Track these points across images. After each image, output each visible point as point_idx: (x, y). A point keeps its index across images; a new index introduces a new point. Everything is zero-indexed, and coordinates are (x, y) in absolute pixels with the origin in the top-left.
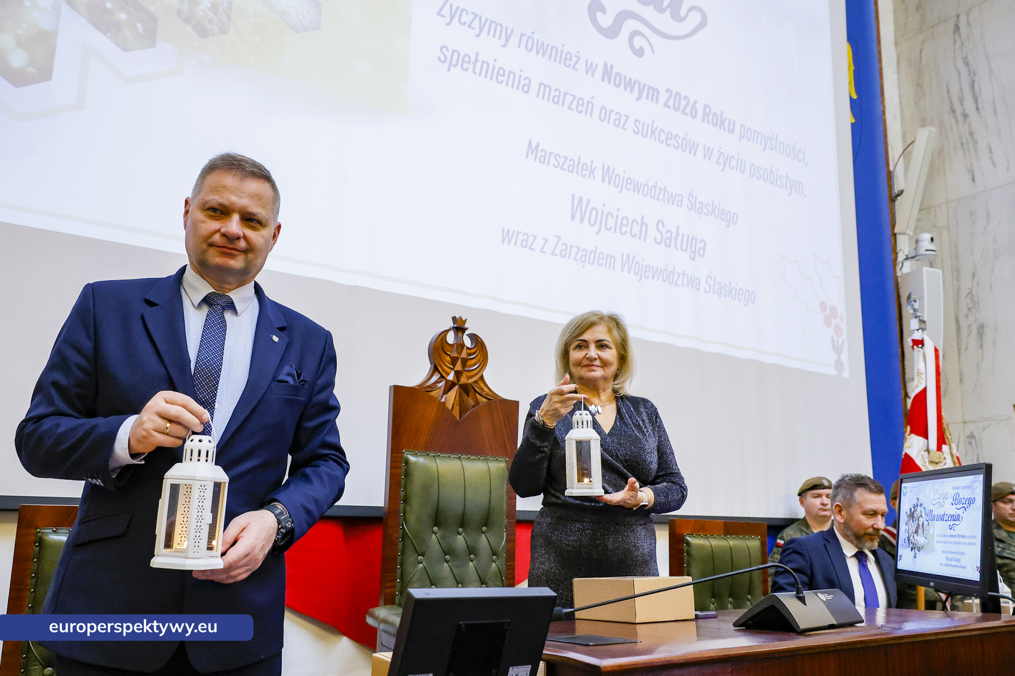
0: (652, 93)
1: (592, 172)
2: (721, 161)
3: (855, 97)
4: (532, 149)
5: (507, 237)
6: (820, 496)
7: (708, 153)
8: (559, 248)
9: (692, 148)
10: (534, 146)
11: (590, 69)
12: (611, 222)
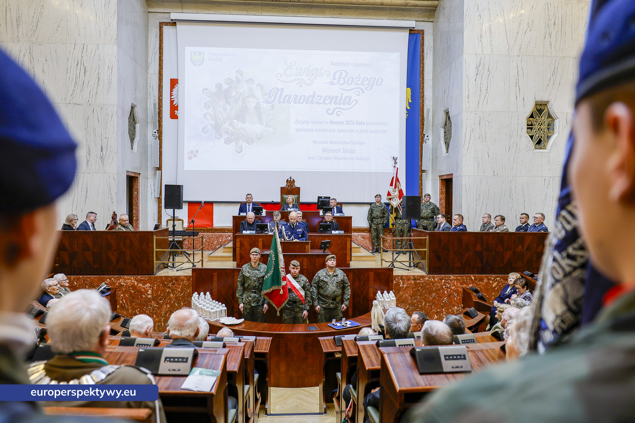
0: (342, 123)
1: (327, 143)
2: (361, 132)
3: (410, 101)
4: (314, 142)
5: (309, 158)
6: (377, 197)
7: (357, 131)
8: (320, 158)
9: (353, 131)
10: (314, 141)
11: (327, 123)
12: (331, 151)
